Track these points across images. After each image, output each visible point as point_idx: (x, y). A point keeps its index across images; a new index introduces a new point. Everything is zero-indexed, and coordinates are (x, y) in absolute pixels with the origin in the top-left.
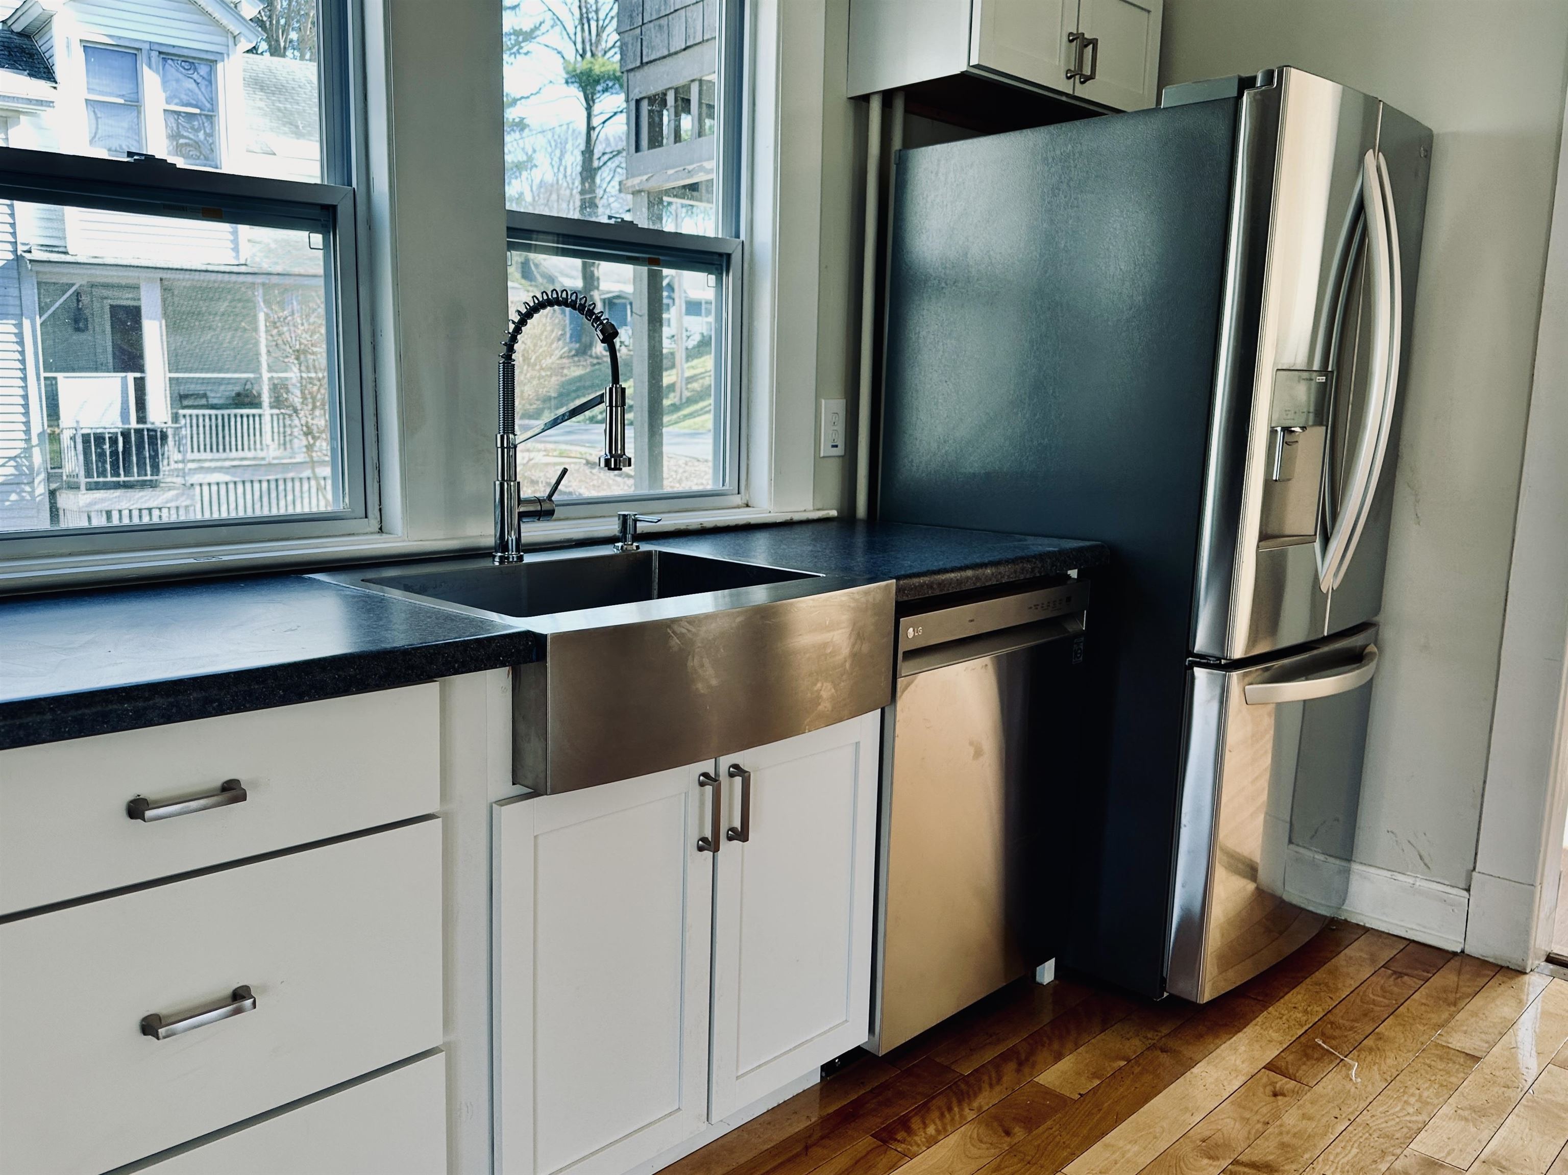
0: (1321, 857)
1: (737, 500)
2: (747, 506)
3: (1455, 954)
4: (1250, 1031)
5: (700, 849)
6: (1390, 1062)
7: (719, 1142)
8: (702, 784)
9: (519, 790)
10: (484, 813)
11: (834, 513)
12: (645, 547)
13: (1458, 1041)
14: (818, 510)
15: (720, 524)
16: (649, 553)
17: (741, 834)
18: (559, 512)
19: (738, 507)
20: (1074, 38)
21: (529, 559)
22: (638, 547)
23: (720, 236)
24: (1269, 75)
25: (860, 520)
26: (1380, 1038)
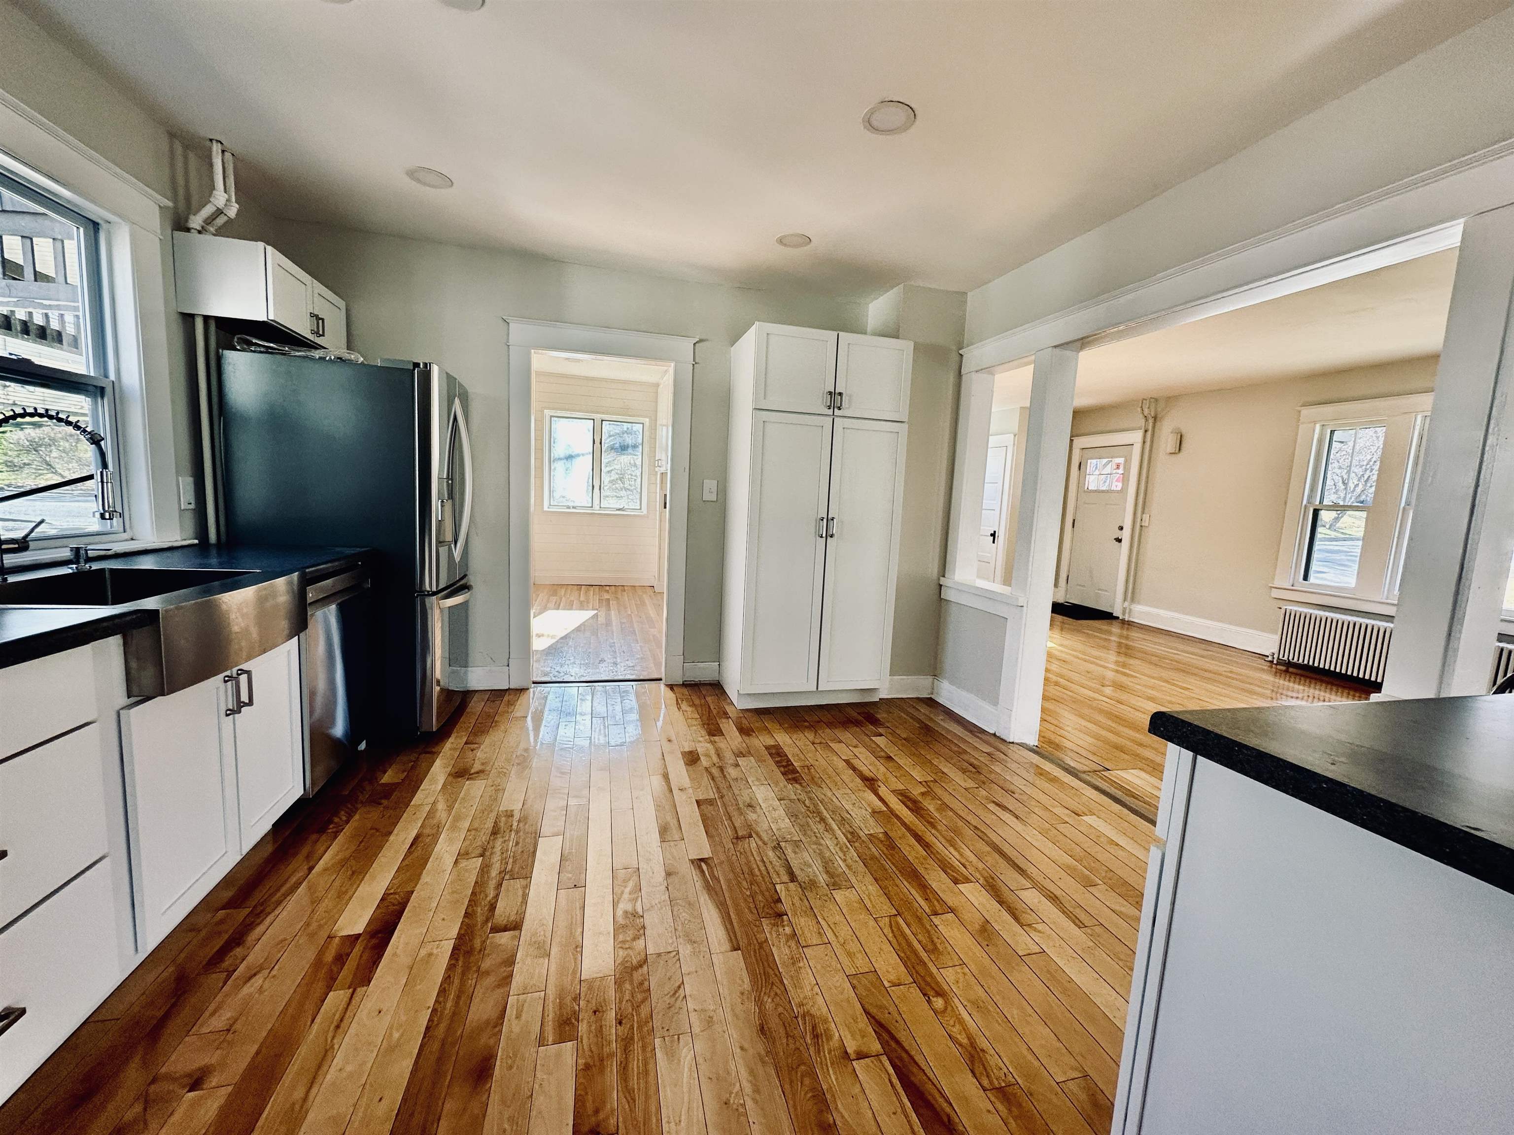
0: (459, 669)
1: (125, 536)
2: (132, 539)
3: (507, 690)
4: (453, 736)
5: (227, 715)
6: (503, 727)
7: (234, 871)
8: (226, 682)
9: (133, 700)
10: (115, 716)
11: (196, 541)
12: (95, 566)
13: (518, 714)
14: (185, 540)
15: (127, 551)
16: (103, 570)
17: (250, 703)
18: (32, 545)
19: (126, 540)
20: (312, 315)
21: (12, 579)
22: (91, 567)
23: (92, 374)
24: (425, 365)
25: (214, 545)
26: (497, 722)
